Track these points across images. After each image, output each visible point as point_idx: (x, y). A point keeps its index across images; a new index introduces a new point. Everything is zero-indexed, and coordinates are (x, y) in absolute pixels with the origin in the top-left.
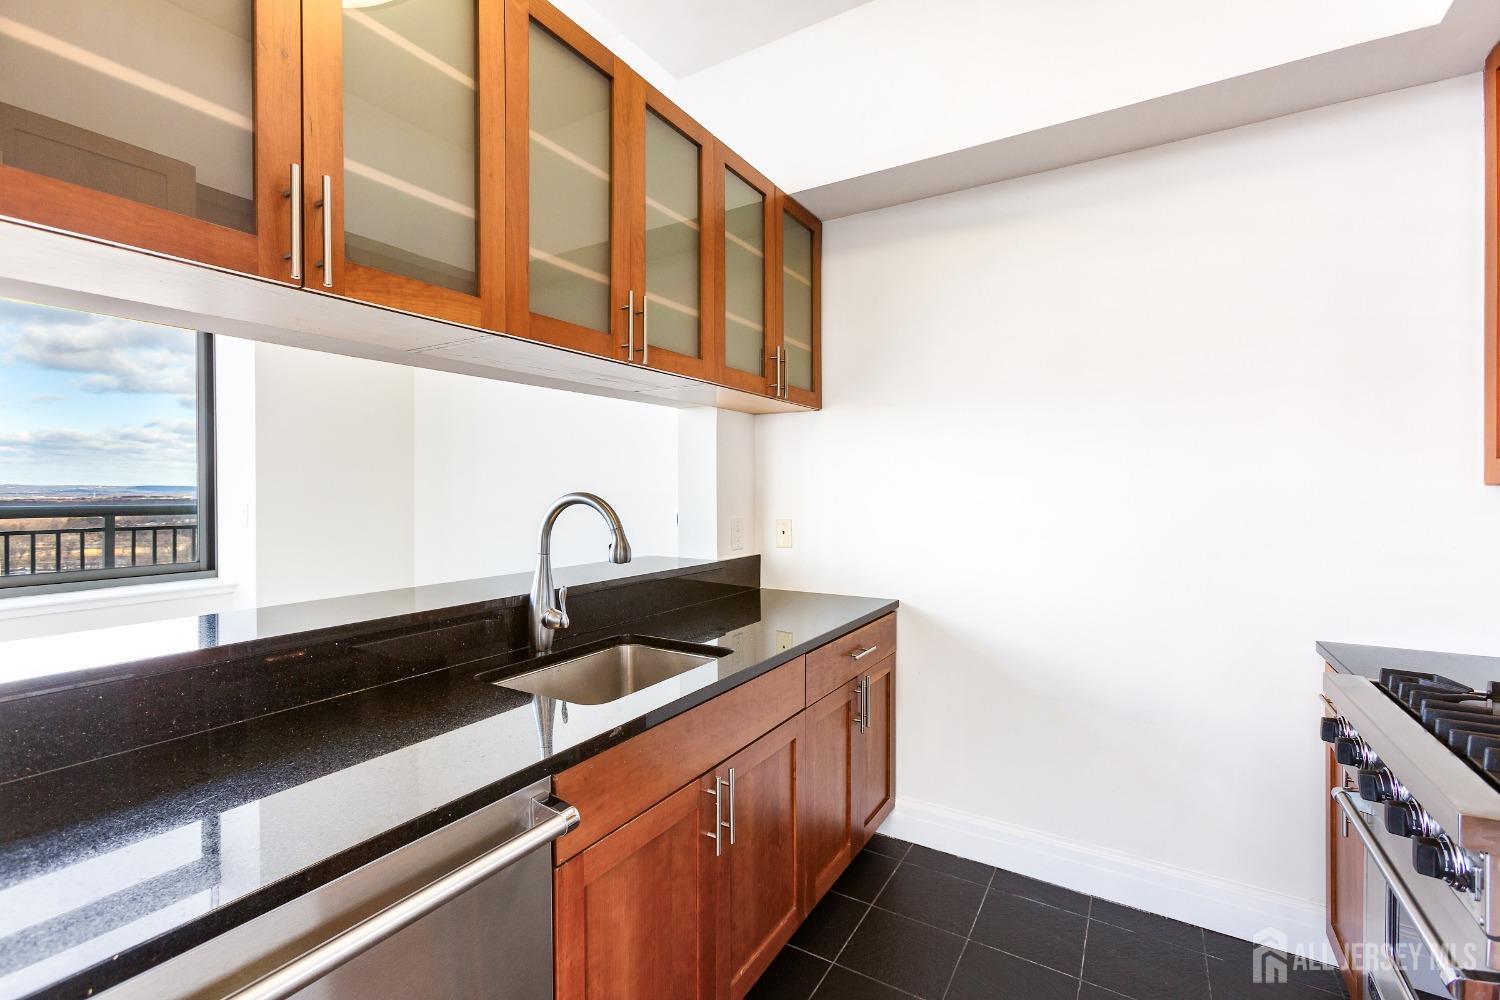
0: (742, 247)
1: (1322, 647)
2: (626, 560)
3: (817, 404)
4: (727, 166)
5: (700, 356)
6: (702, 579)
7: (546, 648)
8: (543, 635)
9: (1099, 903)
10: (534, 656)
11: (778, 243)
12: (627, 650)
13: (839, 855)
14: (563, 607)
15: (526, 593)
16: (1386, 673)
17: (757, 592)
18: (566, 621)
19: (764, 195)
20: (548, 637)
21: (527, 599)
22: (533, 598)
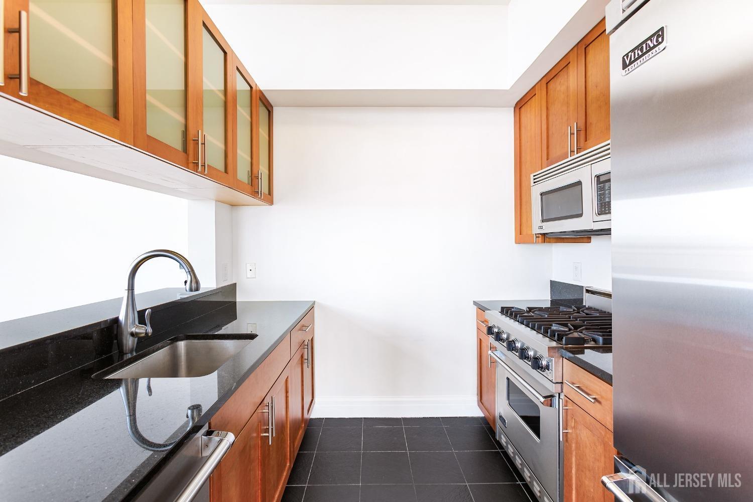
0: (243, 114)
1: (475, 303)
2: (197, 289)
3: (271, 203)
4: (237, 69)
5: (226, 171)
6: (206, 300)
7: (131, 352)
8: (130, 342)
9: (405, 419)
10: (122, 359)
11: (258, 115)
12: (182, 345)
13: (301, 432)
14: (147, 322)
15: (114, 316)
16: (503, 308)
17: (234, 304)
18: (150, 330)
19: (251, 87)
20: (133, 342)
21: (116, 321)
22: (122, 318)
